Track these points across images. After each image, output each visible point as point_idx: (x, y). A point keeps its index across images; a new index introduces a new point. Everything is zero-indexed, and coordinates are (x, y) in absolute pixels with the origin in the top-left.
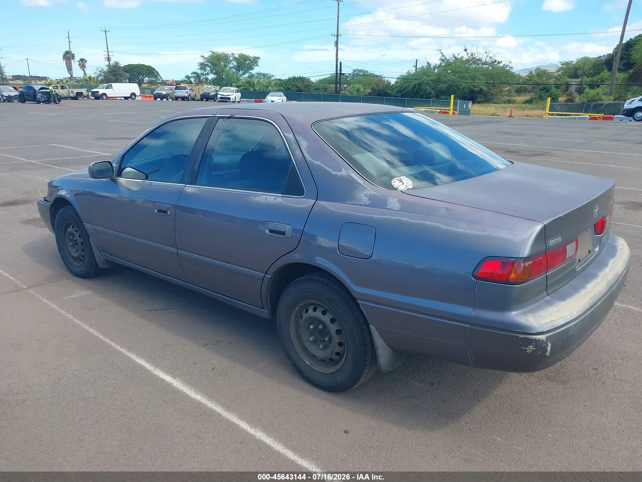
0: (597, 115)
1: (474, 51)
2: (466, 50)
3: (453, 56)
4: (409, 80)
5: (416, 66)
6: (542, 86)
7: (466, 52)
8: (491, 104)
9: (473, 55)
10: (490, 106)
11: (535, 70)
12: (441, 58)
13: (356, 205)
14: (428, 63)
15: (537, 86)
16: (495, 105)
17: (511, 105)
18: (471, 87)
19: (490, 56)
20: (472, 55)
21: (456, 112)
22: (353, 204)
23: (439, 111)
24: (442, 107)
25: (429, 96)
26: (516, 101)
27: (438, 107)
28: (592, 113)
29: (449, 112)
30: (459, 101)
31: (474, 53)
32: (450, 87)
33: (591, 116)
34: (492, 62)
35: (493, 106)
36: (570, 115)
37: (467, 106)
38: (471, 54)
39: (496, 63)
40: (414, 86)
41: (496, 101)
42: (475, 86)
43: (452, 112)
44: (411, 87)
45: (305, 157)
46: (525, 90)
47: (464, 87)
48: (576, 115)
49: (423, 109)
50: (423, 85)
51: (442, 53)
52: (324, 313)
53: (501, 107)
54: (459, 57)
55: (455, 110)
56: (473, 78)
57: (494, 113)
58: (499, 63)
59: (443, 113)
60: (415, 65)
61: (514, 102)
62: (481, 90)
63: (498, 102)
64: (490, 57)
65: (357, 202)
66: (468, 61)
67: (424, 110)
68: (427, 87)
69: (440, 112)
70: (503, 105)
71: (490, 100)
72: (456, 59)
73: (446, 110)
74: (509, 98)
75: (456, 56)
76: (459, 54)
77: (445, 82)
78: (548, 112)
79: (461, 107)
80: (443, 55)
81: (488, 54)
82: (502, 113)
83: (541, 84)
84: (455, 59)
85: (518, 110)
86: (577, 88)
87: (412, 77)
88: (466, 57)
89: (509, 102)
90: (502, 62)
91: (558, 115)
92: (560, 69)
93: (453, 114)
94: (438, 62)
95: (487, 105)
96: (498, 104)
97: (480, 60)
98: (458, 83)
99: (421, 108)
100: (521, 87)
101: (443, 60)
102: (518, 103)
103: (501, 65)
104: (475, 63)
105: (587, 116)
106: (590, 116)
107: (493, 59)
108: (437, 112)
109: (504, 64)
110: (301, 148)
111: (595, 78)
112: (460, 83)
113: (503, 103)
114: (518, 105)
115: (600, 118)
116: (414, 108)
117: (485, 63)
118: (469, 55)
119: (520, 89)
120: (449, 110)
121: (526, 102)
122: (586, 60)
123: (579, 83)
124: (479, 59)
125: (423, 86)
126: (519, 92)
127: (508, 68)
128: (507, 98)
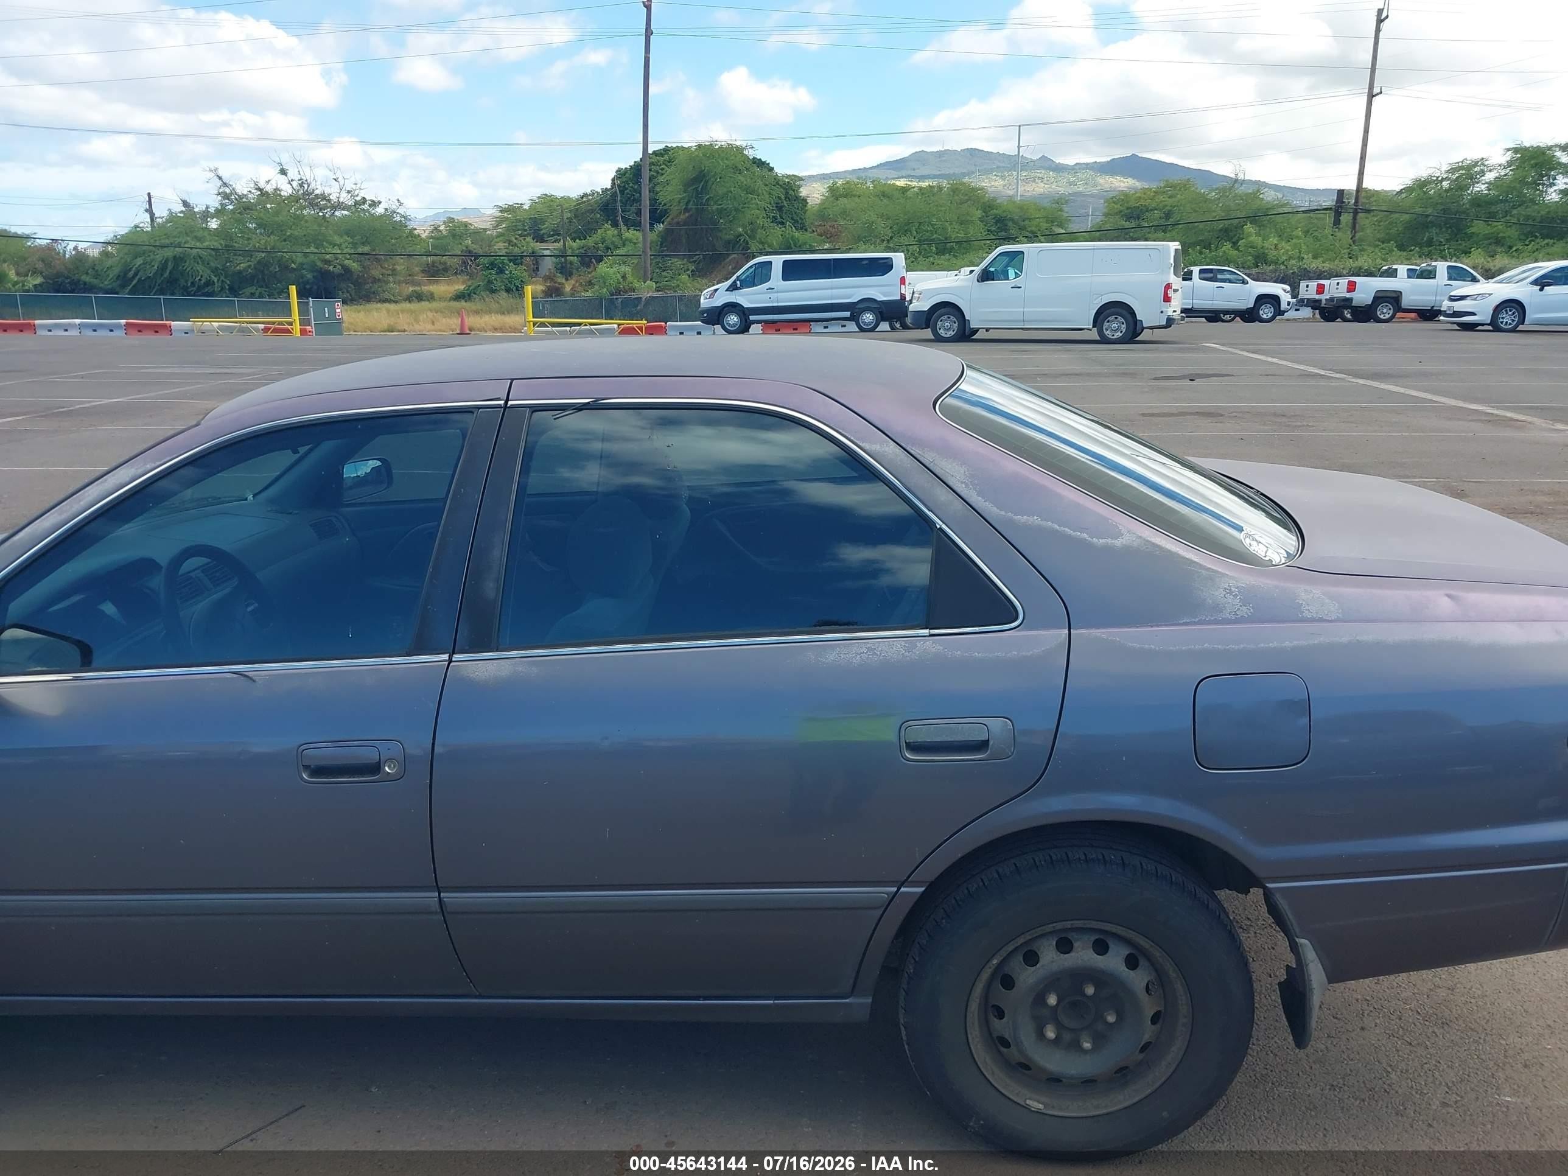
0: (634, 323)
1: (307, 175)
2: (283, 172)
3: (252, 185)
4: (145, 248)
5: (150, 210)
6: (485, 261)
7: (284, 176)
8: (379, 305)
9: (306, 186)
10: (376, 309)
11: (445, 223)
12: (221, 190)
13: (1210, 623)
14: (185, 203)
15: (471, 260)
16: (387, 305)
17: (425, 304)
18: (319, 264)
19: (347, 189)
20: (301, 185)
21: (309, 328)
22: (1199, 623)
23: (262, 326)
24: (269, 316)
25: (209, 289)
26: (435, 295)
27: (257, 316)
28: (622, 318)
29: (293, 329)
30: (311, 299)
31: (307, 181)
32: (263, 265)
33: (622, 326)
34: (356, 203)
35: (384, 309)
36: (580, 324)
37: (333, 312)
38: (300, 182)
39: (366, 207)
40: (164, 266)
41: (386, 295)
42: (330, 261)
43: (298, 327)
44: (156, 267)
45: (977, 508)
46: (446, 270)
47: (302, 264)
48: (591, 324)
49: (216, 324)
50: (188, 261)
51: (220, 178)
52: (1101, 948)
53: (403, 311)
54: (269, 188)
55: (304, 322)
56: (317, 240)
57: (389, 325)
58: (374, 204)
59: (276, 331)
60: (148, 207)
61: (431, 297)
62: (347, 270)
63: (392, 298)
64: (349, 192)
65: (1212, 616)
66: (294, 199)
67: (219, 326)
68: (200, 268)
69: (266, 330)
70: (407, 305)
71: (372, 296)
72: (262, 194)
73: (280, 323)
74: (417, 288)
75: (262, 185)
76: (268, 182)
77: (249, 254)
78: (531, 318)
79: (319, 315)
80: (225, 184)
81: (342, 183)
82: (409, 324)
83: (480, 256)
84: (259, 193)
85: (445, 317)
86: (557, 264)
87: (152, 241)
88: (287, 190)
89: (419, 297)
90: (380, 203)
91: (553, 325)
92: (500, 221)
93: (303, 332)
94: (214, 202)
95: (369, 306)
96: (394, 304)
97: (323, 197)
98: (285, 254)
99: (210, 322)
100: (433, 262)
101: (226, 196)
102: (441, 299)
103: (380, 210)
104: (312, 204)
105: (613, 325)
106: (619, 325)
107: (357, 195)
108: (257, 330)
109: (386, 210)
110: (950, 484)
111: (590, 241)
112: (289, 254)
113: (405, 301)
114: (443, 304)
115: (641, 328)
116: (189, 321)
117: (339, 206)
118: (295, 184)
119: (433, 266)
120: (291, 324)
121: (459, 297)
122: (548, 201)
123: (557, 253)
124: (321, 195)
125: (187, 264)
126: (434, 272)
127: (398, 218)
128: (411, 289)
